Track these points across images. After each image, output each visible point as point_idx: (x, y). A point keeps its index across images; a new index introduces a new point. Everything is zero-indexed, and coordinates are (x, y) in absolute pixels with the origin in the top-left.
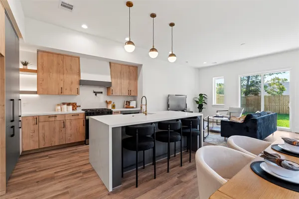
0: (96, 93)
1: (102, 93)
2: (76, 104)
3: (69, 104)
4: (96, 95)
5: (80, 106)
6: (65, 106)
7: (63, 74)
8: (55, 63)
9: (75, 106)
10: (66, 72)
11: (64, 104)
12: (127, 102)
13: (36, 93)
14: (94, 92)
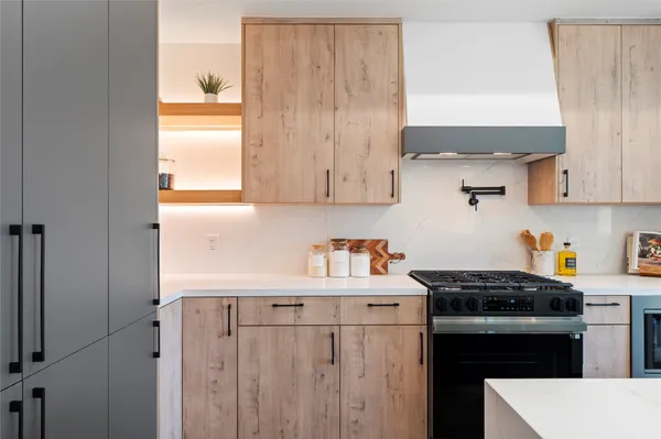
0: (473, 194)
1: (501, 191)
2: (385, 247)
3: (357, 246)
4: (473, 202)
5: (402, 256)
6: (344, 254)
7: (336, 109)
8: (304, 62)
9: (380, 255)
10: (345, 95)
11: (338, 244)
12: (644, 239)
13: (236, 197)
14: (465, 190)
